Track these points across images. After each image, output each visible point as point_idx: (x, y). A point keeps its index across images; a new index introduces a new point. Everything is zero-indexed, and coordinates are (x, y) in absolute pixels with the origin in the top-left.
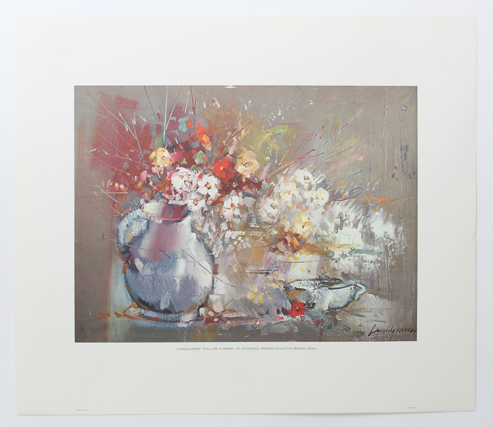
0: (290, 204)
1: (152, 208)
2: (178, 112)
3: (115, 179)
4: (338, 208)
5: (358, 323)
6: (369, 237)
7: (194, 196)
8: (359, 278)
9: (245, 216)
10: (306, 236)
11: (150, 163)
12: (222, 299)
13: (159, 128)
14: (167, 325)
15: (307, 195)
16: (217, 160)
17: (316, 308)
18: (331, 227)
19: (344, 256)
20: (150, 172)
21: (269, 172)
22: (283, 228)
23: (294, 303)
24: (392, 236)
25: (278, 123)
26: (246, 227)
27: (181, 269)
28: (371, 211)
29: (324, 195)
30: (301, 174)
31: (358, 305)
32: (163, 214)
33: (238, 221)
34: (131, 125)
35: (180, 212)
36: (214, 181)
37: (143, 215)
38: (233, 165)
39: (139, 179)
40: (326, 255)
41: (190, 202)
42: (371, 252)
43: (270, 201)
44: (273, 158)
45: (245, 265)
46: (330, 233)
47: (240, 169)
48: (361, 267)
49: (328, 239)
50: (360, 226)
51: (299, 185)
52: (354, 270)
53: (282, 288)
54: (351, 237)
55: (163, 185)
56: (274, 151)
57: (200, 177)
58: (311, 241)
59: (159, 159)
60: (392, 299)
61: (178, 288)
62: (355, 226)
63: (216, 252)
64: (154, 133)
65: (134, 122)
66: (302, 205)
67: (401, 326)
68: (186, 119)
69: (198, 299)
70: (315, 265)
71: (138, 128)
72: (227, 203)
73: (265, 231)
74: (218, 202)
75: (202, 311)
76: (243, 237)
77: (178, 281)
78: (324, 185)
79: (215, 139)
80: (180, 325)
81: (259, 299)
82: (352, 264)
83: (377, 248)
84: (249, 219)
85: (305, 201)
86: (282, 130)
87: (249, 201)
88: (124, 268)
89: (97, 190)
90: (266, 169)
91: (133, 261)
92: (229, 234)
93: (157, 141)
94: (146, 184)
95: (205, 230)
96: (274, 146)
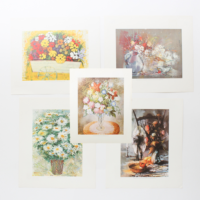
0: (158, 52)
1: (131, 53)
2: (136, 34)
3: (124, 47)
4: (167, 52)
5: (171, 75)
6: (173, 58)
7: (139, 50)
8: (171, 66)
9: (149, 54)
10: (161, 58)
11: (131, 44)
12: (145, 70)
13: (132, 37)
14: (134, 75)
15: (161, 50)
16: (143, 43)
17: (163, 72)
18: (166, 56)
19: (168, 62)
20: (131, 46)
21: (153, 46)
22: (156, 56)
23: (159, 71)
24: (177, 58)
25: (155, 36)
26: (149, 56)
27: (137, 64)
28: (173, 53)
29: (164, 50)
30: (160, 46)
31: (171, 71)
32: (133, 54)
33: (148, 55)
34: (127, 37)
35: (136, 53)
36: (143, 47)
37: (129, 54)
38: (147, 44)
39: (128, 47)
40: (165, 61)
41: (138, 51)
42: (173, 61)
43: (154, 51)
44: (154, 43)
45: (149, 64)
46: (165, 57)
47: (148, 45)
48: (171, 64)
49: (165, 58)
50: (171, 56)
51: (159, 48)
52: (170, 64)
53: (156, 68)
54: (169, 58)
55: (133, 48)
56: (154, 42)
57: (140, 46)
58: (162, 59)
59: (132, 43)
60: (177, 70)
61: (136, 68)
62: (170, 56)
63: (143, 61)
64: (131, 38)
65: (127, 36)
66: (160, 52)
67: (179, 75)
68: (137, 35)
69: (140, 70)
70: (163, 63)
71: (128, 37)
72: (145, 52)
73: (153, 57)
74: (144, 51)
75: (141, 72)
76: (149, 58)
77: (136, 67)
78: (164, 48)
79: (143, 39)
80: (137, 75)
81: (152, 70)
82: (170, 63)
83: (174, 60)
84: (150, 55)
85: (160, 51)
86: (156, 37)
87: (150, 51)
88: (126, 64)
89: (120, 49)
90: (153, 45)
91: (127, 63)
92: (146, 57)
93: (132, 40)
94: (130, 48)
95: (141, 57)
96: (154, 40)
